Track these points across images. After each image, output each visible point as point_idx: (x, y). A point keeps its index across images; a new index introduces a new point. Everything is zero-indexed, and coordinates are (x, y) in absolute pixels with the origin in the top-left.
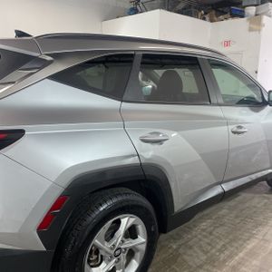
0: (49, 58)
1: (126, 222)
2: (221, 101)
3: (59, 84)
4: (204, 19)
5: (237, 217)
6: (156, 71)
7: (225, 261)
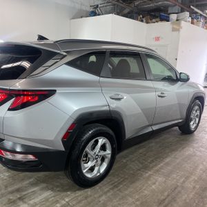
0: (65, 54)
1: (101, 141)
2: (152, 78)
3: (69, 67)
4: (142, 21)
5: (160, 147)
6: (112, 58)
7: (152, 167)
